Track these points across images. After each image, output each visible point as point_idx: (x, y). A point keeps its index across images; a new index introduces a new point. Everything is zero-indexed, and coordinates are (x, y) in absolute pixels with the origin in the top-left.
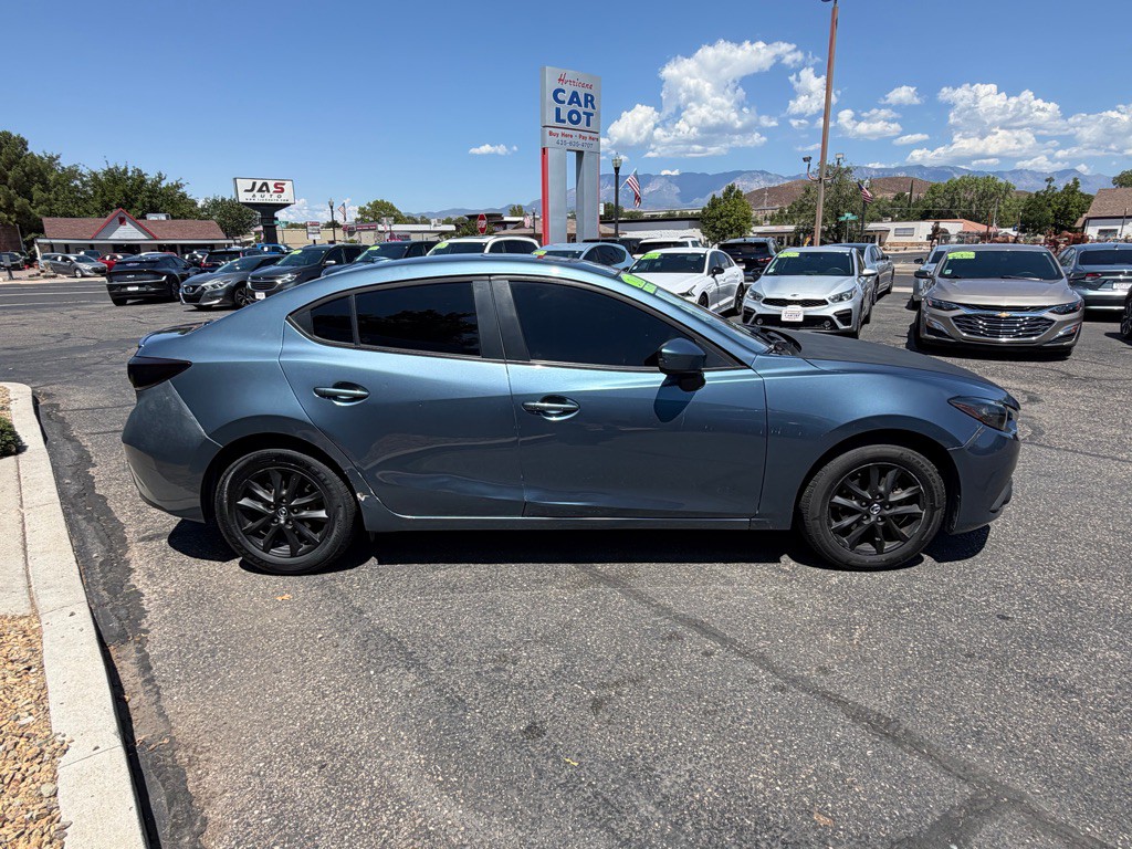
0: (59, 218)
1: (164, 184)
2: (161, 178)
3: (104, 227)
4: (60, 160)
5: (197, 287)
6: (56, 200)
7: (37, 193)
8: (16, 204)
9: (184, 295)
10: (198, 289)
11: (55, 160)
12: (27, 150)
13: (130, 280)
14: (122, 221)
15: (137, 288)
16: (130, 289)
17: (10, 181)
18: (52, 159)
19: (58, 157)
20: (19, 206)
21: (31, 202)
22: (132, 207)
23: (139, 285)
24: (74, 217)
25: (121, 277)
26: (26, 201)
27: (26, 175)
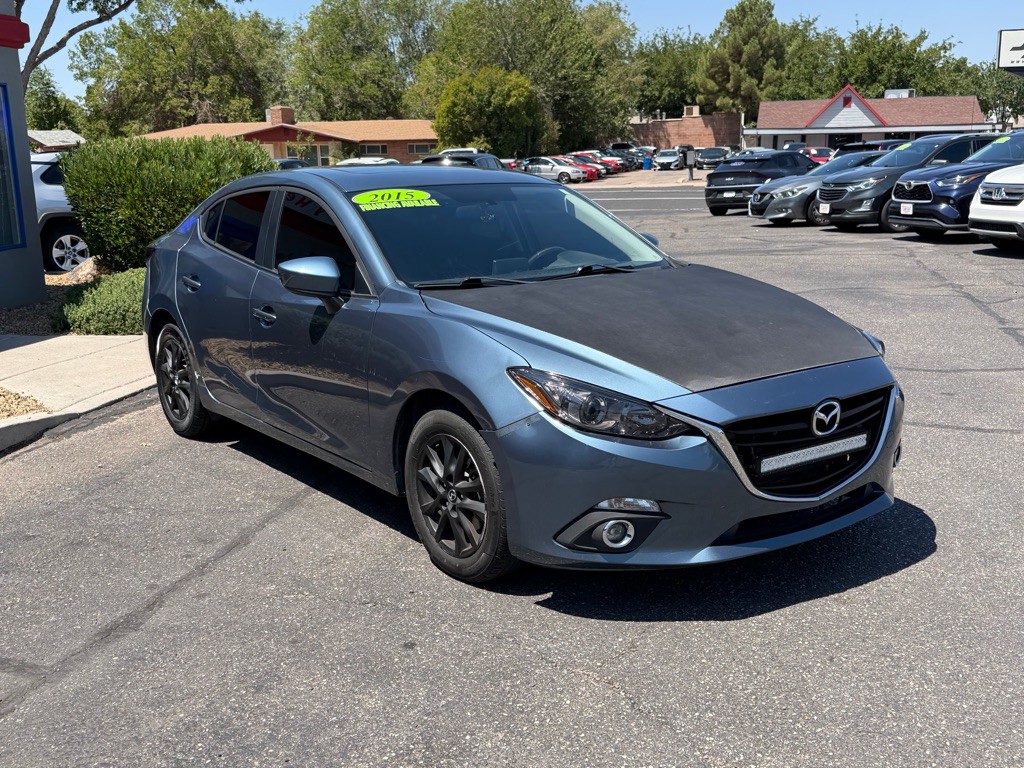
0: (786, 102)
1: (925, 46)
2: (922, 37)
3: (825, 109)
4: (816, 24)
5: (766, 194)
6: (788, 78)
7: (769, 71)
8: (744, 86)
9: (752, 204)
10: (767, 197)
11: (811, 24)
12: (771, 16)
13: (728, 183)
14: (847, 102)
15: (732, 194)
16: (726, 195)
17: (744, 57)
18: (808, 24)
19: (815, 20)
20: (747, 88)
21: (760, 82)
22: (874, 81)
23: (738, 191)
24: (803, 98)
25: (719, 180)
26: (755, 81)
27: (763, 48)
